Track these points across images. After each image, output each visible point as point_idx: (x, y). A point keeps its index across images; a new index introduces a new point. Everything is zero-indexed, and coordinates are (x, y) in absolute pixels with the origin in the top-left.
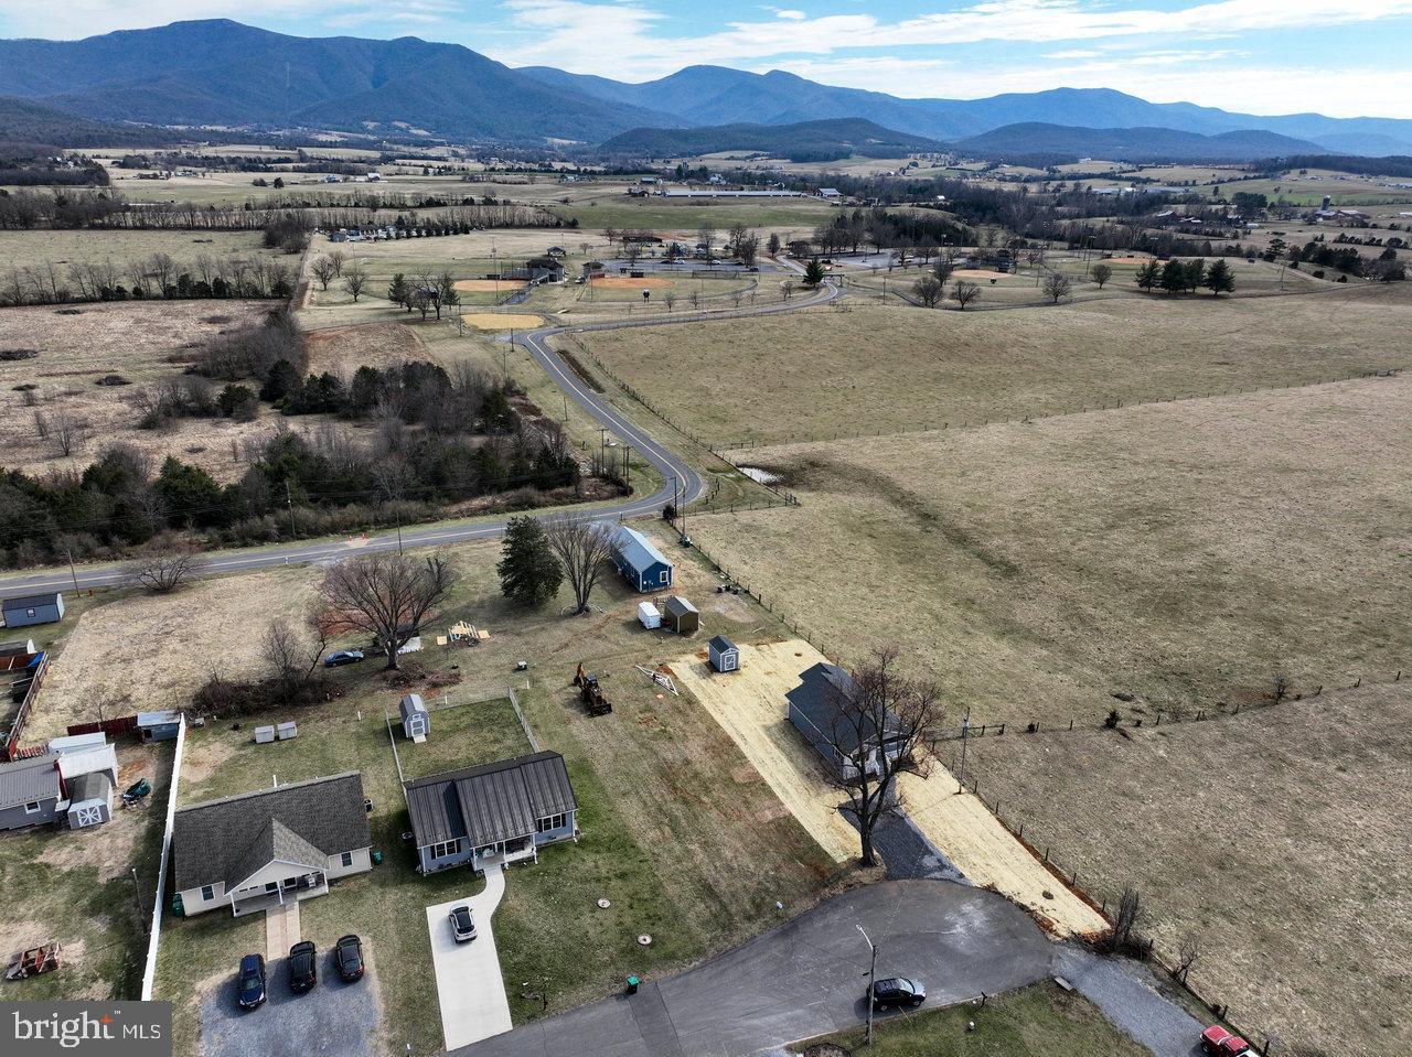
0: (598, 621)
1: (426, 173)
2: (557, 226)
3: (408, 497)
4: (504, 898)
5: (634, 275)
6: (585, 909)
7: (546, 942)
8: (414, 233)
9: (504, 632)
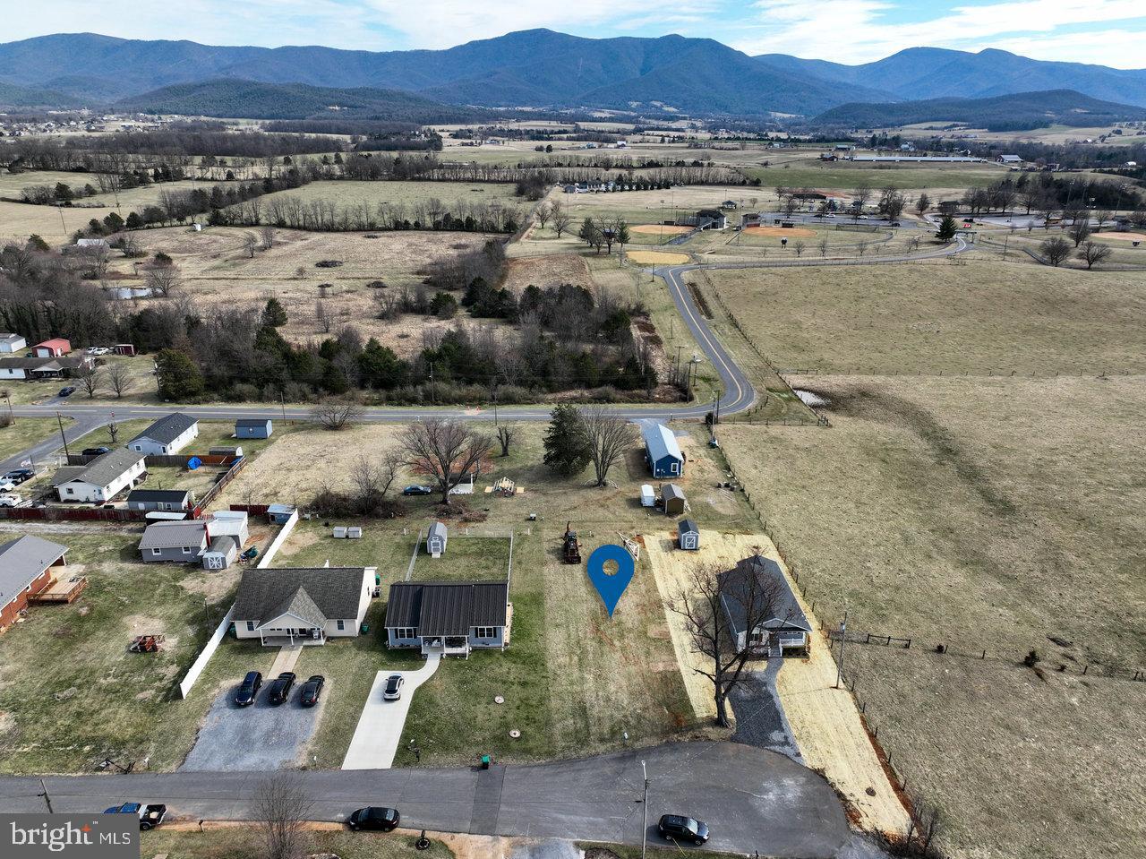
0: (608, 493)
1: (663, 141)
2: (743, 184)
3: (520, 383)
4: (432, 678)
5: (785, 226)
6: (484, 701)
7: (445, 717)
8: (627, 187)
9: (536, 491)
